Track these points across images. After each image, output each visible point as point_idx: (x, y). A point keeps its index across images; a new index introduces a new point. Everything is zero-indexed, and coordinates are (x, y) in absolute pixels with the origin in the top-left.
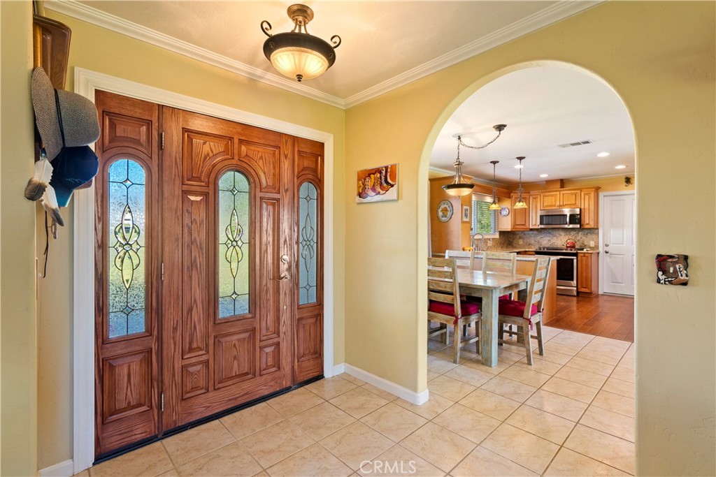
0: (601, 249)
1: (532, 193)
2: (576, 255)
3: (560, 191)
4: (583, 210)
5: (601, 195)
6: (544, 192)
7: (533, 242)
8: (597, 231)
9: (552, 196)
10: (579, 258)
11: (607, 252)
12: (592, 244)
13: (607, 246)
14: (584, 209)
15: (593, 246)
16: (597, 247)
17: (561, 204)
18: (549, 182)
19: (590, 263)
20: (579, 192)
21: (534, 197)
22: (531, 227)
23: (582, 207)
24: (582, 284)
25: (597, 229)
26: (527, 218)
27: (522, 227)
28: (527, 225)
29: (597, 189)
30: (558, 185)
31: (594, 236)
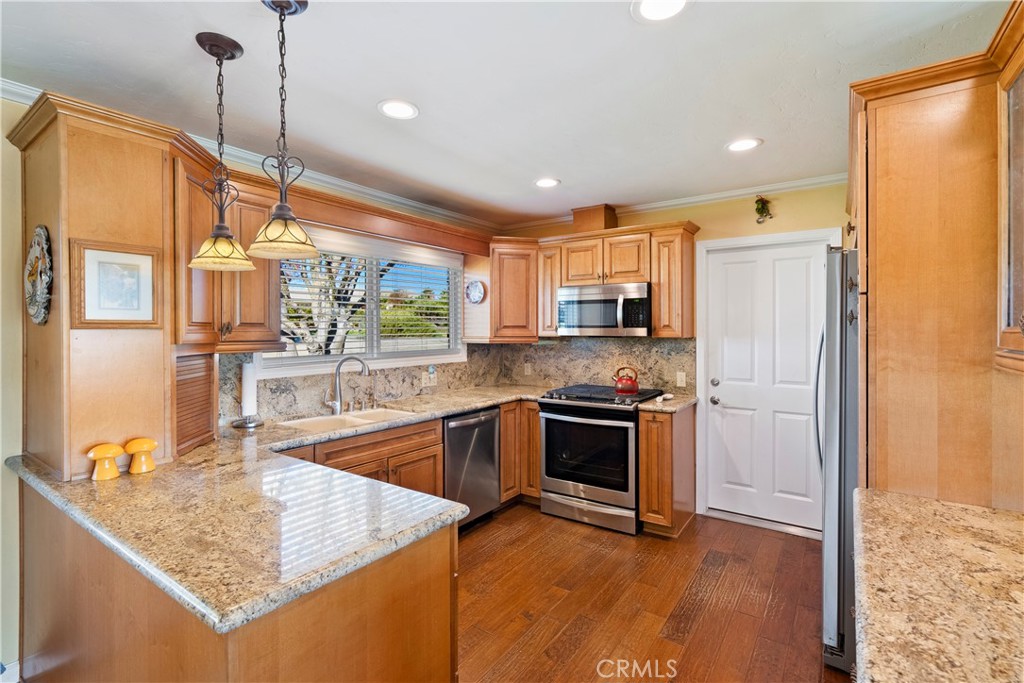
0: (702, 394)
1: (544, 241)
2: (633, 416)
3: (603, 237)
4: (655, 288)
5: (701, 247)
6: (569, 241)
7: (552, 370)
8: (691, 344)
9: (586, 249)
10: (642, 427)
11: (715, 402)
12: (681, 380)
13: (715, 383)
14: (659, 284)
15: (684, 385)
16: (691, 388)
17: (607, 271)
18: (581, 214)
19: (668, 442)
20: (646, 236)
21: (548, 253)
22: (542, 333)
23: (654, 280)
24: (649, 503)
25: (692, 339)
26: (532, 308)
27: (518, 332)
28: (532, 326)
29: (691, 231)
30: (600, 221)
31: (686, 358)
